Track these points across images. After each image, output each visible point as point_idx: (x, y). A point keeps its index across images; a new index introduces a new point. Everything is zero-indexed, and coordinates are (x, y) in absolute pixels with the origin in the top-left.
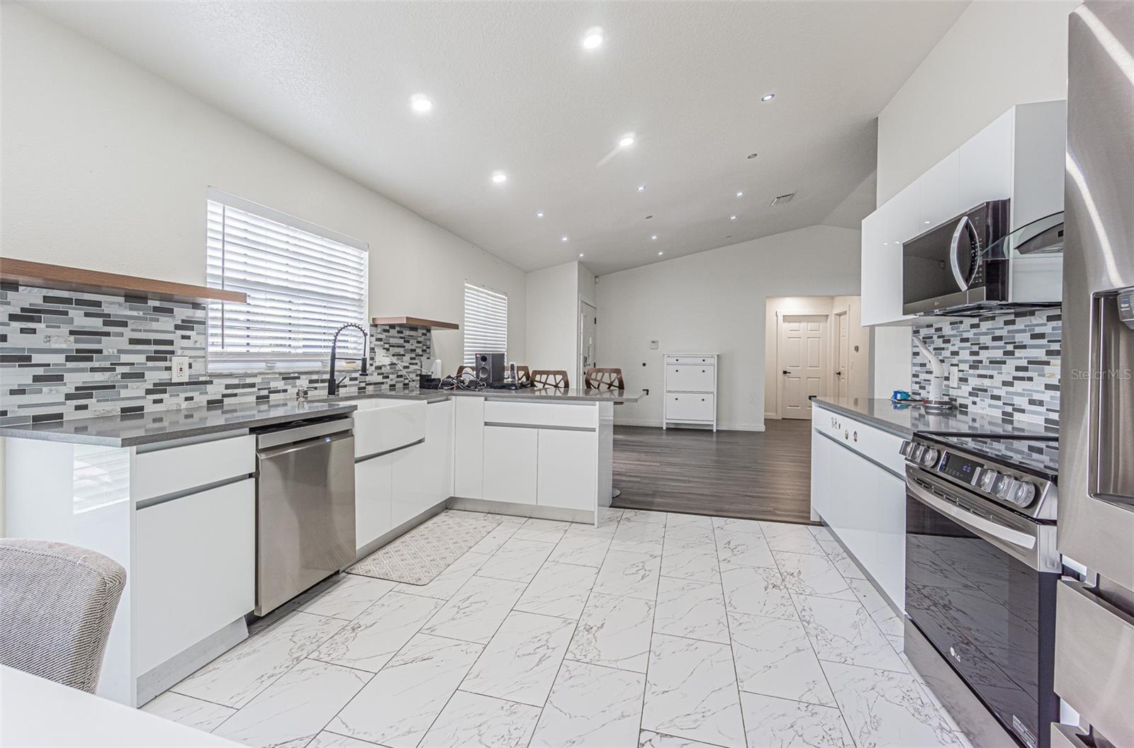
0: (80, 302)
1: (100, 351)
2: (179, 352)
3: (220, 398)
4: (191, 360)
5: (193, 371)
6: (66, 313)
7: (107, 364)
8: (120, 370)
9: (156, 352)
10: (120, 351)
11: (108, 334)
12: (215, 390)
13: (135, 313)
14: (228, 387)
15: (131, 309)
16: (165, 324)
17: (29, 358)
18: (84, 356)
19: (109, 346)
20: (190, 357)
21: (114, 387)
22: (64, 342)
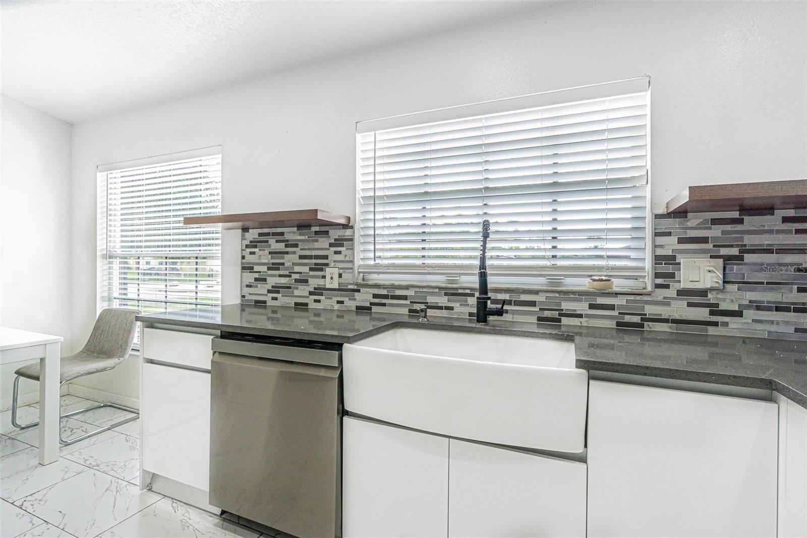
0: (274, 234)
1: (283, 264)
2: (332, 264)
3: (369, 305)
4: (341, 271)
5: (342, 280)
6: (267, 242)
7: (286, 273)
8: (295, 276)
9: (316, 264)
10: (294, 264)
11: (287, 253)
12: (364, 298)
13: (302, 238)
14: (375, 296)
15: (300, 235)
16: (323, 243)
17: (252, 268)
18: (274, 267)
19: (288, 260)
20: (341, 269)
21: (289, 288)
22: (267, 259)
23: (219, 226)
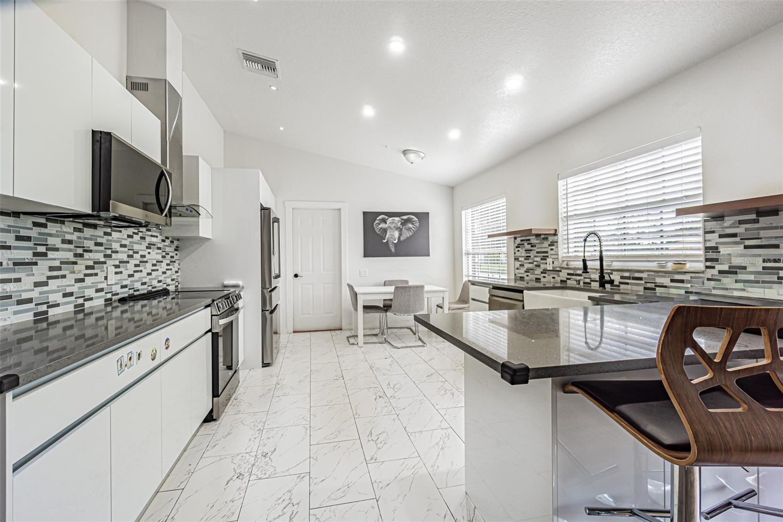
0: (527, 240)
1: (530, 256)
2: (550, 257)
3: (565, 279)
4: (553, 260)
5: (554, 265)
6: (524, 244)
7: (532, 261)
8: (535, 263)
9: (543, 256)
10: (535, 256)
11: (531, 250)
12: (563, 275)
13: (537, 242)
14: (569, 274)
15: (537, 240)
16: (546, 244)
17: (518, 259)
18: (527, 258)
19: (532, 254)
20: (553, 259)
21: (533, 270)
22: (524, 254)
23: (506, 237)
